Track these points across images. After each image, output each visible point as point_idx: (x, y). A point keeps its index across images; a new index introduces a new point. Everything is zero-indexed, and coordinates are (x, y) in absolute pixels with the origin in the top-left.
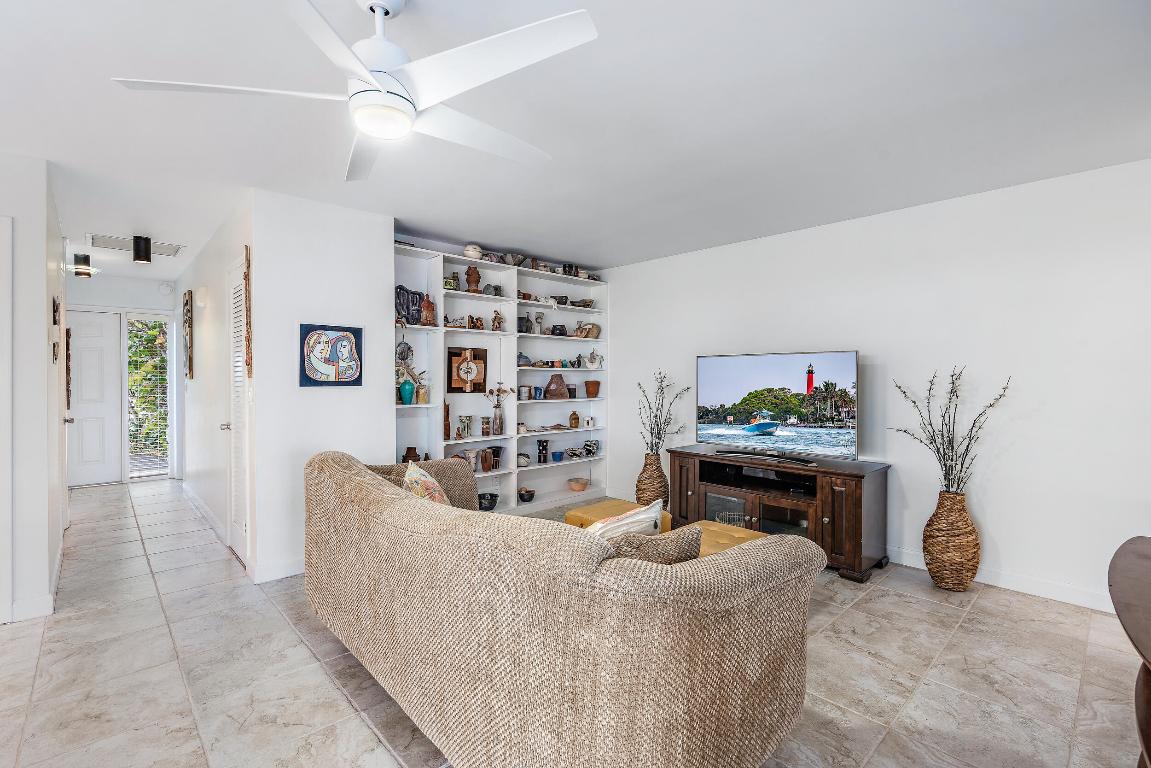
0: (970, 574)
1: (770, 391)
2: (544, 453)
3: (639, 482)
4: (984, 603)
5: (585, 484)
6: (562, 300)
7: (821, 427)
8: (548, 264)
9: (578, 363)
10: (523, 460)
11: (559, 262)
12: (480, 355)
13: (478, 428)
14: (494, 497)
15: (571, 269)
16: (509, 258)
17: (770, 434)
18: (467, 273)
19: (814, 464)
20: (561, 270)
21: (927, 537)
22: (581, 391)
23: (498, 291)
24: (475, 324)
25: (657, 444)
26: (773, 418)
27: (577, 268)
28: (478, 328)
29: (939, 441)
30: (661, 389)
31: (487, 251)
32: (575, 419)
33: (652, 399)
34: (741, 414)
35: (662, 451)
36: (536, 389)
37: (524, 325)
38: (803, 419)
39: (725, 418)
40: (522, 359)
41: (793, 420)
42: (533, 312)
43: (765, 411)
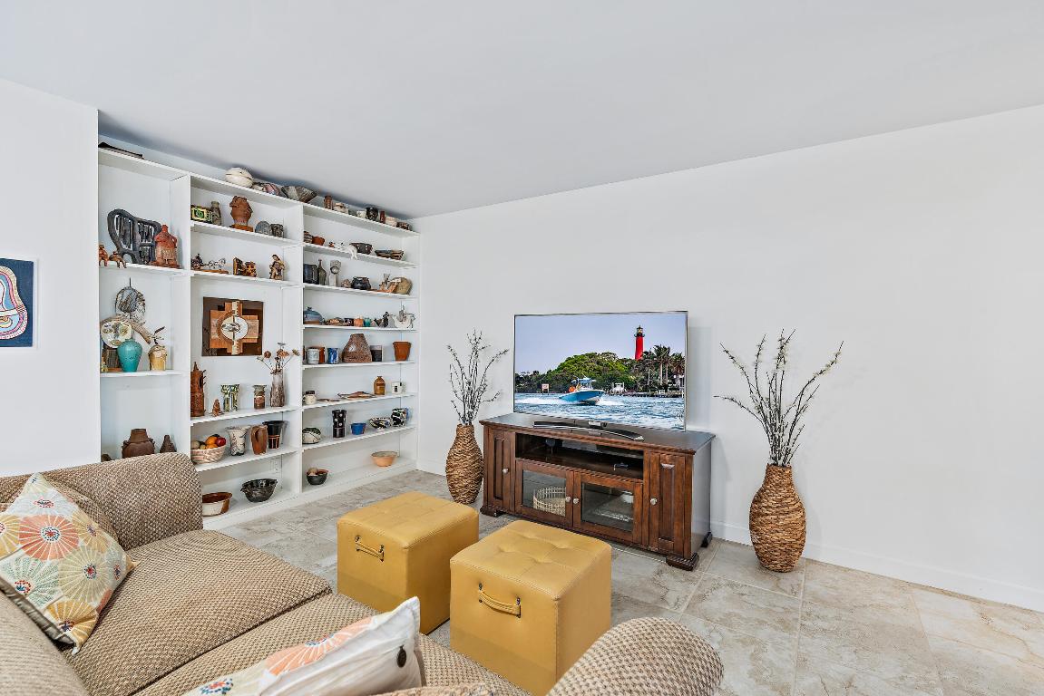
0: (797, 554)
1: (592, 356)
2: (340, 424)
3: (449, 457)
4: (814, 586)
5: (391, 458)
6: (363, 249)
7: (652, 396)
8: (346, 205)
9: (385, 322)
10: (311, 437)
11: (361, 205)
12: (253, 310)
13: (248, 399)
14: (270, 483)
15: (375, 213)
16: (292, 191)
17: (593, 403)
18: (232, 205)
19: (641, 438)
20: (363, 213)
21: (754, 516)
22: (389, 354)
23: (277, 230)
24: (243, 269)
25: (470, 414)
26: (595, 386)
27: (383, 213)
28: (249, 274)
29: (766, 410)
30: (476, 351)
31: (259, 179)
32: (380, 385)
33: (465, 363)
34: (559, 381)
35: (475, 423)
36: (329, 350)
37: (314, 275)
38: (631, 388)
39: (540, 386)
40: (310, 316)
41: (619, 388)
42: (327, 261)
43: (586, 379)
